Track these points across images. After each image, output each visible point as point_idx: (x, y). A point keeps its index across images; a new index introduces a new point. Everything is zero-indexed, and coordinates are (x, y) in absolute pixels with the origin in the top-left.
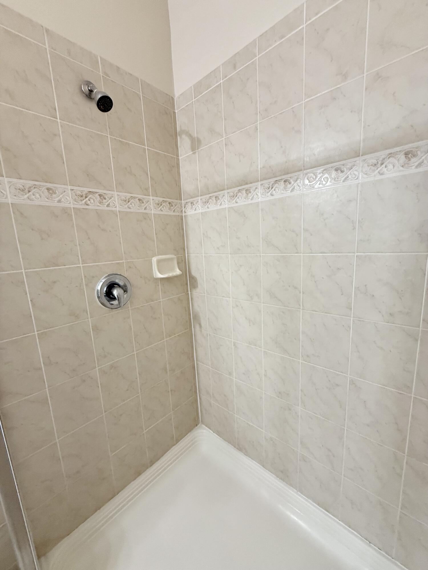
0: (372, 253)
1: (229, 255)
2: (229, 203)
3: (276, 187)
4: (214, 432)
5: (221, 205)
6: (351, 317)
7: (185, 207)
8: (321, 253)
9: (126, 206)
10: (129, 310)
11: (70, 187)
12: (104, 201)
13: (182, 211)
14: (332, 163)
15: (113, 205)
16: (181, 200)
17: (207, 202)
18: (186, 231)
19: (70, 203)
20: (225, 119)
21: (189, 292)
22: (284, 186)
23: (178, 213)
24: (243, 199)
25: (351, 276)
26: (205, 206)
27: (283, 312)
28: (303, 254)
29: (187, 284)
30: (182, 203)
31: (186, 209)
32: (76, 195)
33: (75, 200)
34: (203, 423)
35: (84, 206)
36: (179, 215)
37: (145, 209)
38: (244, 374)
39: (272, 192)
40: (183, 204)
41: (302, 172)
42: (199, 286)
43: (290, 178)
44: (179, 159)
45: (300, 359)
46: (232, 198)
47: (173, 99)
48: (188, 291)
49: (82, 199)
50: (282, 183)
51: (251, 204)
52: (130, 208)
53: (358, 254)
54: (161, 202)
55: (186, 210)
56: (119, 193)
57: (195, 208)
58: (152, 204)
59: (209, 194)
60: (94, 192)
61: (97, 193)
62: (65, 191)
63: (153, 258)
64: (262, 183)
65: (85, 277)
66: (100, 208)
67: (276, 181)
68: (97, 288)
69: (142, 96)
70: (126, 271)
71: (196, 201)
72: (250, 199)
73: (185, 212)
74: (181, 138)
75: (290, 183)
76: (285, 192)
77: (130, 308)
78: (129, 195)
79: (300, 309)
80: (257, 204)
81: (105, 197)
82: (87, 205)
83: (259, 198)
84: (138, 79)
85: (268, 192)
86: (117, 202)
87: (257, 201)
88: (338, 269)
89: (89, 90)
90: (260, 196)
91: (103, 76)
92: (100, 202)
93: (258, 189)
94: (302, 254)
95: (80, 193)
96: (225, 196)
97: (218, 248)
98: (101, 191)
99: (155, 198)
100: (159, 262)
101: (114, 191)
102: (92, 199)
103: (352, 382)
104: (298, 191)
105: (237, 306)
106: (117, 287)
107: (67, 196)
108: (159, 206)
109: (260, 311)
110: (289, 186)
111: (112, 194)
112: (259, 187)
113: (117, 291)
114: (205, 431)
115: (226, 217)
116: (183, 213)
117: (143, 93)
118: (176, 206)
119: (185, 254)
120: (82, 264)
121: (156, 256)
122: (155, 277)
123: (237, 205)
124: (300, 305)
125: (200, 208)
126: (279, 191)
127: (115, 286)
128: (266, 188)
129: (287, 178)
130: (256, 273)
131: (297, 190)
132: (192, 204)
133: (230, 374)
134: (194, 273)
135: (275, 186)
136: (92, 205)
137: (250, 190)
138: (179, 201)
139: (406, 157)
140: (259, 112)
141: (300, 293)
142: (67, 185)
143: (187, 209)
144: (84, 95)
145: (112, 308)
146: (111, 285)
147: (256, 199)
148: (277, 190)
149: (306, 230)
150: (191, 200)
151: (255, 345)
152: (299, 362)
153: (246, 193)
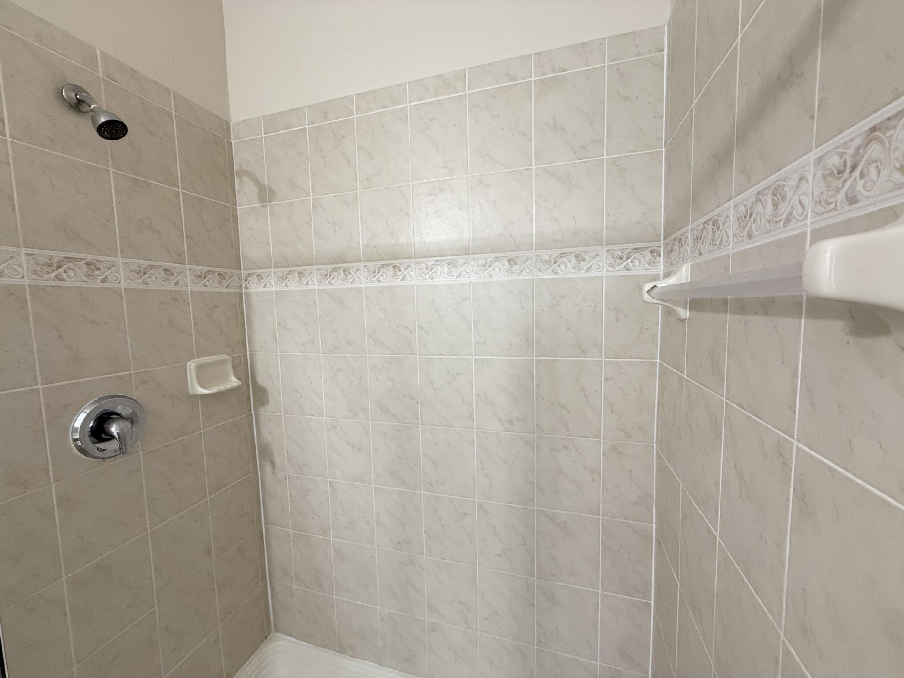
0: (489, 356)
1: (321, 354)
2: (320, 284)
3: (383, 273)
4: (298, 640)
5: (307, 284)
6: (474, 429)
7: (246, 280)
8: (439, 355)
9: (140, 281)
10: (140, 455)
11: (24, 251)
12: (97, 272)
13: (241, 286)
14: (444, 256)
15: (115, 279)
16: (240, 269)
17: (284, 278)
18: (247, 316)
19: (23, 277)
20: (313, 175)
21: (253, 412)
22: (392, 272)
23: (235, 288)
24: (340, 281)
25: (470, 382)
26: (282, 282)
27: (398, 431)
28: (419, 355)
29: (249, 399)
30: (241, 274)
31: (248, 283)
32: (37, 264)
33: (34, 272)
34: (277, 630)
35: (54, 282)
36: (235, 293)
37: (176, 284)
38: (346, 527)
39: (378, 277)
40: (243, 275)
41: (413, 259)
42: (271, 400)
43: (400, 264)
44: (237, 209)
45: (422, 490)
46: (325, 278)
47: (228, 124)
48: (251, 411)
49: (50, 270)
50: (391, 269)
51: (351, 288)
52: (147, 284)
53: (476, 357)
54: (206, 273)
55: (248, 285)
56: (126, 260)
57: (265, 283)
58: (188, 276)
59: (288, 267)
60: (77, 258)
61: (82, 260)
62: (12, 257)
63: (188, 363)
64: (366, 265)
65: (47, 406)
66: (89, 285)
67: (383, 265)
68: (72, 424)
69: (175, 115)
70: (136, 388)
71: (266, 274)
72: (350, 283)
73: (246, 288)
74: (241, 180)
75: (400, 270)
76: (395, 280)
77: (141, 453)
78: (146, 263)
79: (419, 424)
80: (360, 290)
81: (98, 266)
82: (62, 280)
83: (362, 283)
84: (170, 90)
85: (374, 277)
86: (122, 273)
87: (359, 286)
88: (458, 373)
89: (77, 99)
90: (363, 280)
91: (104, 80)
92: (87, 275)
93: (361, 271)
94: (417, 356)
95: (46, 260)
96: (314, 273)
97: (303, 345)
98: (90, 257)
99: (194, 267)
100: (200, 368)
101: (118, 257)
102: (72, 269)
103: (481, 506)
104: (410, 281)
105: (334, 427)
106: (116, 418)
107: (18, 266)
108: (200, 280)
109: (368, 432)
110: (399, 273)
111: (114, 262)
112: (362, 268)
113: (119, 426)
114: (282, 643)
115: (315, 302)
116: (242, 289)
117: (176, 111)
118: (231, 278)
119: (246, 352)
120: (42, 384)
121: (194, 358)
122: (191, 393)
123: (331, 287)
124: (418, 420)
125: (273, 284)
126: (388, 278)
127: (111, 418)
128: (371, 272)
129: (397, 264)
130: (361, 379)
131: (408, 280)
132: (260, 278)
133: (325, 532)
134: (262, 380)
135: (382, 271)
136: (71, 280)
137: (349, 270)
138: (236, 271)
139: (509, 263)
140: (359, 180)
141: (418, 403)
142: (19, 247)
143: (251, 283)
144: (67, 104)
145: (104, 458)
146: (103, 416)
147: (357, 283)
148: (385, 276)
149: (421, 328)
150: (259, 271)
151: (363, 482)
152: (420, 494)
153: (344, 273)
